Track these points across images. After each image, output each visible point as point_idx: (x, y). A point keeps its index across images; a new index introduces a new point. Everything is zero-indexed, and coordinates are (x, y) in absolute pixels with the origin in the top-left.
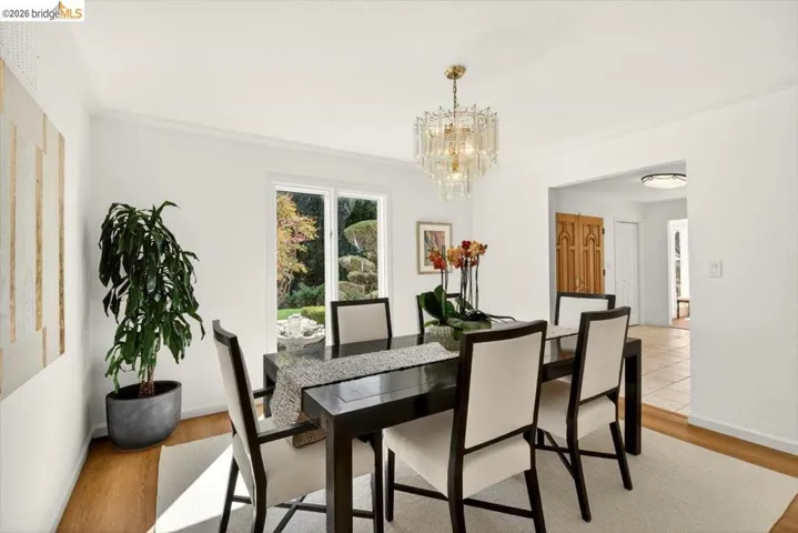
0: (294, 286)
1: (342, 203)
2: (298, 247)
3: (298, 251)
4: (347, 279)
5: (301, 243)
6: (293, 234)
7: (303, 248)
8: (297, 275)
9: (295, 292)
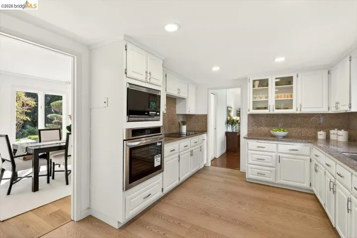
0: (23, 127)
1: (46, 96)
2: (26, 110)
3: (26, 112)
4: (52, 123)
5: (28, 109)
6: (23, 105)
7: (29, 111)
8: (25, 122)
9: (24, 130)
